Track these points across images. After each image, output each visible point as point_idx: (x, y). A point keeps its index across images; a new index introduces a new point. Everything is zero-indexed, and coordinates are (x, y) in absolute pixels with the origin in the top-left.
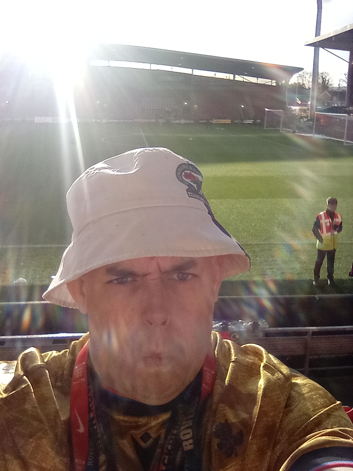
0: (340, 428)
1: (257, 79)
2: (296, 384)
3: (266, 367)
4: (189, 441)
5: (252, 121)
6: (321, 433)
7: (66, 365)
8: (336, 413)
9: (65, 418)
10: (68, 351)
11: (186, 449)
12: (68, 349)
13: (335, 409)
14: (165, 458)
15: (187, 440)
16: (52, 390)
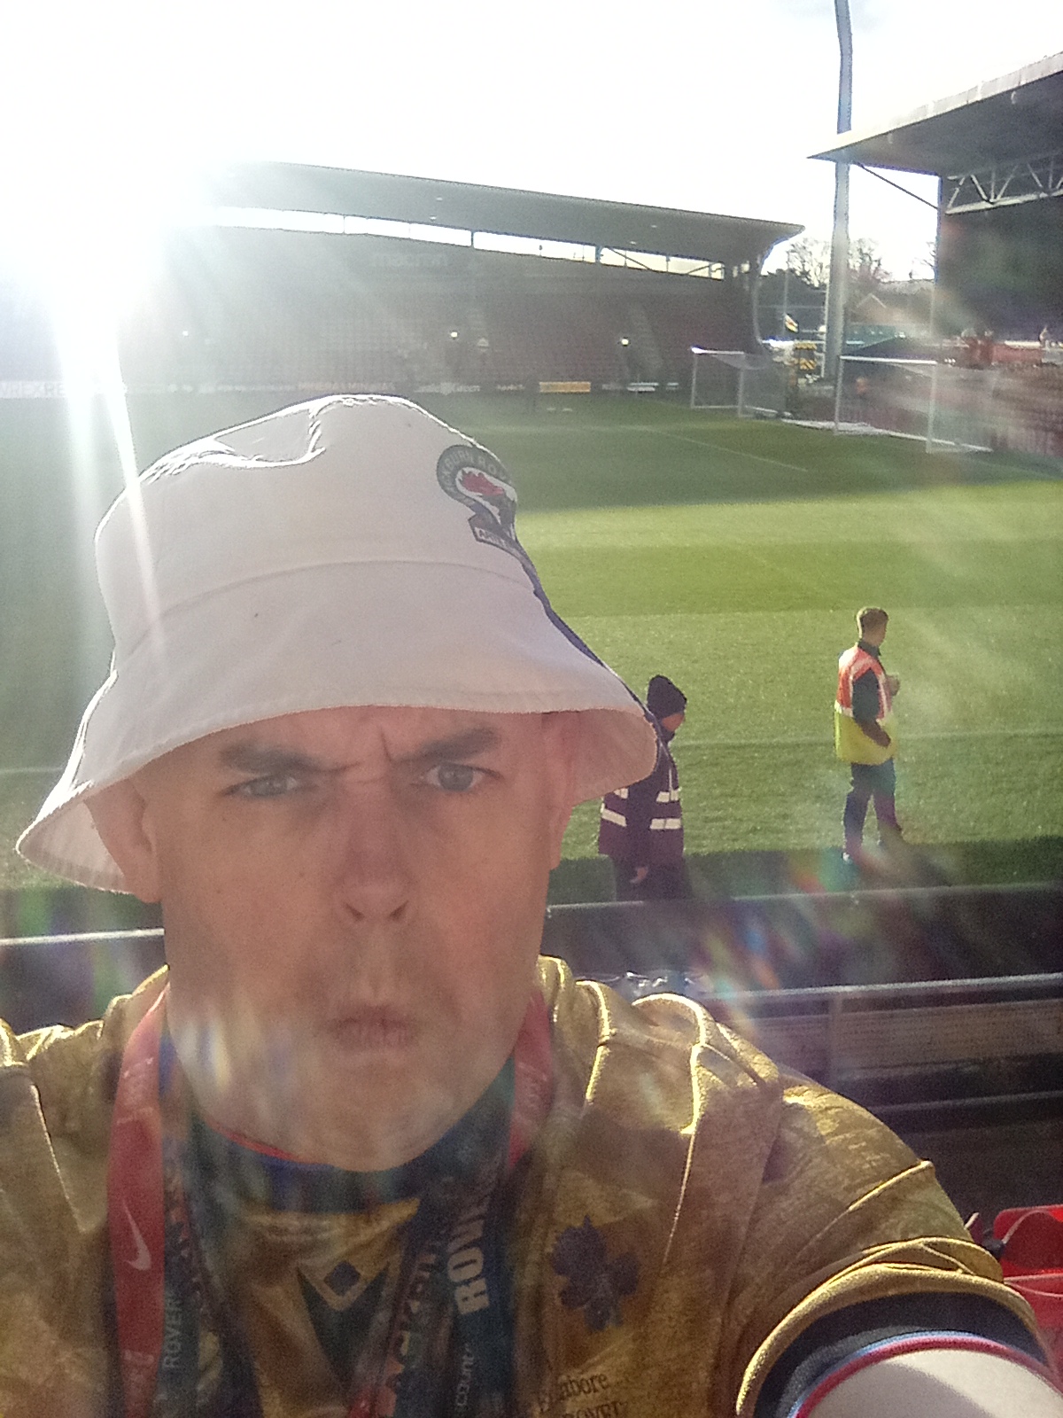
0: (929, 1240)
1: (668, 260)
2: (797, 1109)
3: (708, 1058)
4: (473, 1284)
5: (656, 384)
6: (872, 1254)
7: (94, 1068)
8: (918, 1196)
9: (93, 1226)
10: (101, 1026)
11: (466, 1309)
12: (99, 1019)
13: (914, 1183)
14: (401, 1340)
15: (467, 1282)
16: (49, 1143)
